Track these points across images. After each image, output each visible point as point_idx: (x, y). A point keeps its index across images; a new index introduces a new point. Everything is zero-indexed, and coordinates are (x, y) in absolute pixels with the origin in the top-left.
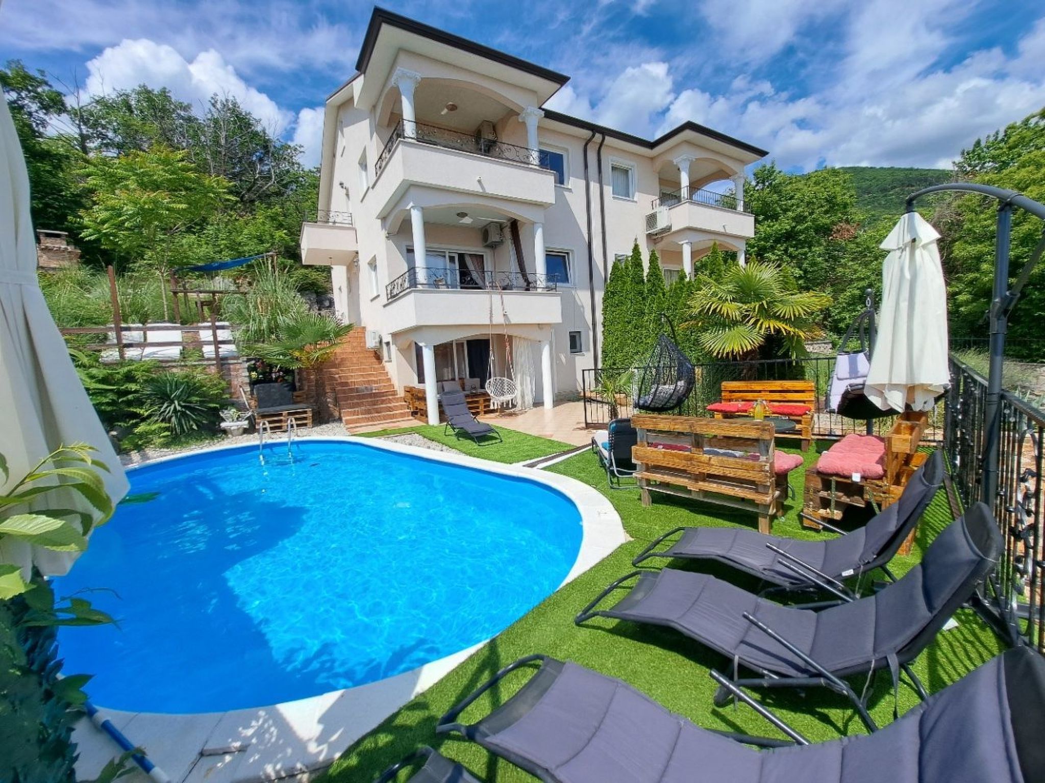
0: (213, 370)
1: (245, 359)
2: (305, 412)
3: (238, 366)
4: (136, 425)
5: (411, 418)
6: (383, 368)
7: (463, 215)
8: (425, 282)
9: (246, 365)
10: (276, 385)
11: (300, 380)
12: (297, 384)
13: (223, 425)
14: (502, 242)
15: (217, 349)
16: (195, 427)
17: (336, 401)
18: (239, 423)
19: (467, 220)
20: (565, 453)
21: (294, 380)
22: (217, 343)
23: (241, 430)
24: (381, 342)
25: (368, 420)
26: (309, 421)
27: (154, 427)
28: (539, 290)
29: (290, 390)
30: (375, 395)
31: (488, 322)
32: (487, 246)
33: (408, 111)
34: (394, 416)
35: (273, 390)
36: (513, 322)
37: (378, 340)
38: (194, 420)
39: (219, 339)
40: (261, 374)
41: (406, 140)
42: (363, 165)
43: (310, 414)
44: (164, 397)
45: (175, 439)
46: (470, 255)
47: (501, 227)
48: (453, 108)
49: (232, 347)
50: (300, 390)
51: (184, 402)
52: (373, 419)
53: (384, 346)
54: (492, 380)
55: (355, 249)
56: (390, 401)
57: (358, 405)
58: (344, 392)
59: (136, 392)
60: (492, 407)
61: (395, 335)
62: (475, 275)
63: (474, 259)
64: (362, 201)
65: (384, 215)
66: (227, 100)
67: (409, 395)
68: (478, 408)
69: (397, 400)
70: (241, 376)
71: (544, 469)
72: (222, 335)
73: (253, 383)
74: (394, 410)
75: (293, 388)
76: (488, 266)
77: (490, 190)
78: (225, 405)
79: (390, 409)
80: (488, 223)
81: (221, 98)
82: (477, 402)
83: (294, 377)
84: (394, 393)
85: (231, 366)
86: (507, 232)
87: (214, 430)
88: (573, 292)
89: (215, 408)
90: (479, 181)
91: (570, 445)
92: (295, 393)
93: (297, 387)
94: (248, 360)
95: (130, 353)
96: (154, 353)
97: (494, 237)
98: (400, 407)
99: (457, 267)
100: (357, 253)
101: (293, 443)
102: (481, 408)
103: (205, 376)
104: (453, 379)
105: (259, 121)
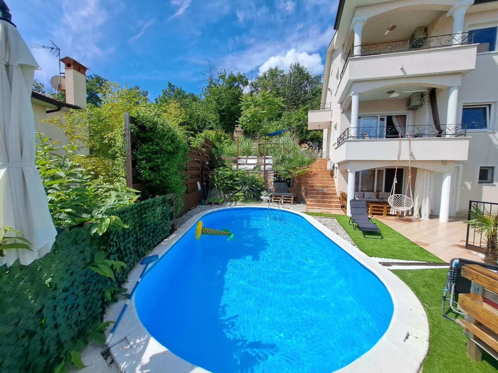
0: (262, 175)
1: (273, 171)
2: (291, 197)
3: (271, 174)
4: (237, 192)
5: (340, 209)
6: (333, 180)
7: (392, 92)
8: (354, 136)
9: (274, 174)
10: (283, 183)
11: (293, 182)
12: (291, 184)
13: (261, 197)
14: (421, 105)
15: (265, 167)
16: (252, 196)
17: (306, 195)
18: (266, 197)
19: (395, 95)
20: (429, 264)
21: (290, 182)
22: (265, 165)
23: (267, 200)
24: (334, 167)
25: (317, 206)
26: (292, 202)
27: (240, 194)
28: (447, 136)
29: (287, 186)
30: (325, 194)
31: (396, 159)
32: (409, 109)
33: (357, 41)
34: (331, 206)
35: (281, 186)
36: (417, 159)
37: (332, 166)
38: (252, 194)
39: (266, 163)
40: (278, 178)
41: (354, 57)
42: (337, 77)
43: (292, 199)
44: (245, 184)
45: (246, 200)
46: (396, 116)
47: (422, 95)
48: (393, 27)
49: (271, 167)
50: (292, 187)
51: (250, 186)
52: (320, 206)
53: (335, 169)
54: (393, 195)
55: (330, 120)
56: (331, 198)
57: (315, 197)
58: (310, 190)
59: (238, 181)
60: (391, 213)
61: (339, 164)
62: (398, 129)
63: (399, 118)
64: (335, 96)
65: (341, 101)
66: (295, 64)
67: (341, 196)
68: (382, 211)
69: (336, 198)
70: (271, 179)
71: (394, 271)
72: (267, 161)
73: (275, 182)
74: (332, 203)
75: (289, 185)
76: (409, 122)
77: (410, 72)
78: (262, 190)
79: (330, 202)
80: (411, 94)
81: (294, 64)
82: (382, 207)
83: (290, 181)
84: (335, 194)
85: (269, 174)
86: (427, 98)
87: (258, 199)
88: (491, 136)
89: (259, 190)
90: (402, 69)
91: (438, 259)
92: (290, 188)
93: (291, 185)
94: (274, 172)
95: (240, 167)
96: (247, 167)
97: (415, 103)
98: (336, 201)
99: (385, 125)
100: (331, 122)
101: (280, 210)
102: (385, 212)
103: (259, 177)
104: (373, 191)
105: (306, 69)
